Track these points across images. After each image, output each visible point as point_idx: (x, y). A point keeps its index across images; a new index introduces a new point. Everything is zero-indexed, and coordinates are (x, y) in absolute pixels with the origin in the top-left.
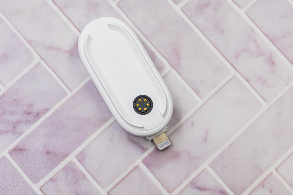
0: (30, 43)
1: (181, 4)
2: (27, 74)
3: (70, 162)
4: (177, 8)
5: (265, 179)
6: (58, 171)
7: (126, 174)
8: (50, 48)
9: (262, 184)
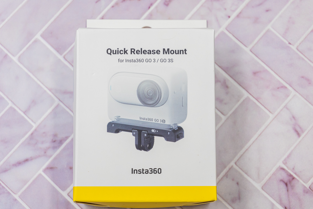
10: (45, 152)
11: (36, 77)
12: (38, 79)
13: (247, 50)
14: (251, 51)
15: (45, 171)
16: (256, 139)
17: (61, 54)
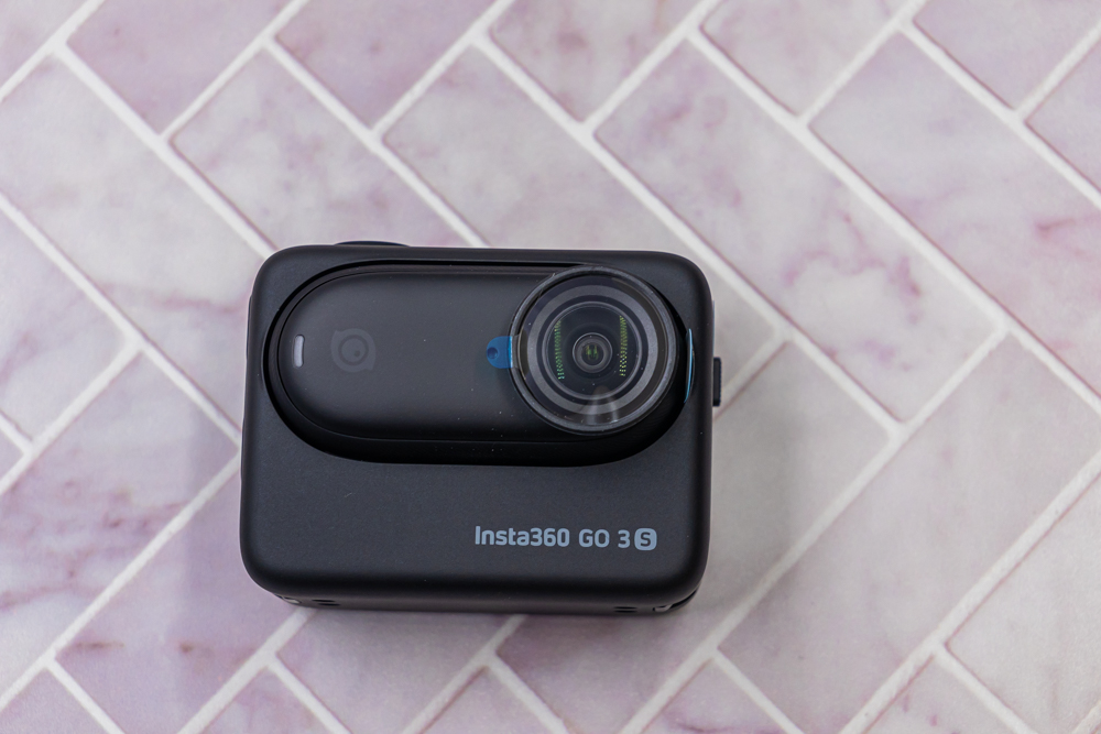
0: (105, 290)
1: (595, 119)
2: (103, 394)
3: (260, 674)
4: (582, 134)
5: (911, 681)
6: (222, 706)
7: (447, 700)
8: (174, 302)
9: (903, 699)
10: (72, 574)
11: (41, 230)
12: (51, 240)
13: (1012, 119)
14: (1028, 125)
15: (65, 658)
16: (1047, 534)
17: (157, 128)
